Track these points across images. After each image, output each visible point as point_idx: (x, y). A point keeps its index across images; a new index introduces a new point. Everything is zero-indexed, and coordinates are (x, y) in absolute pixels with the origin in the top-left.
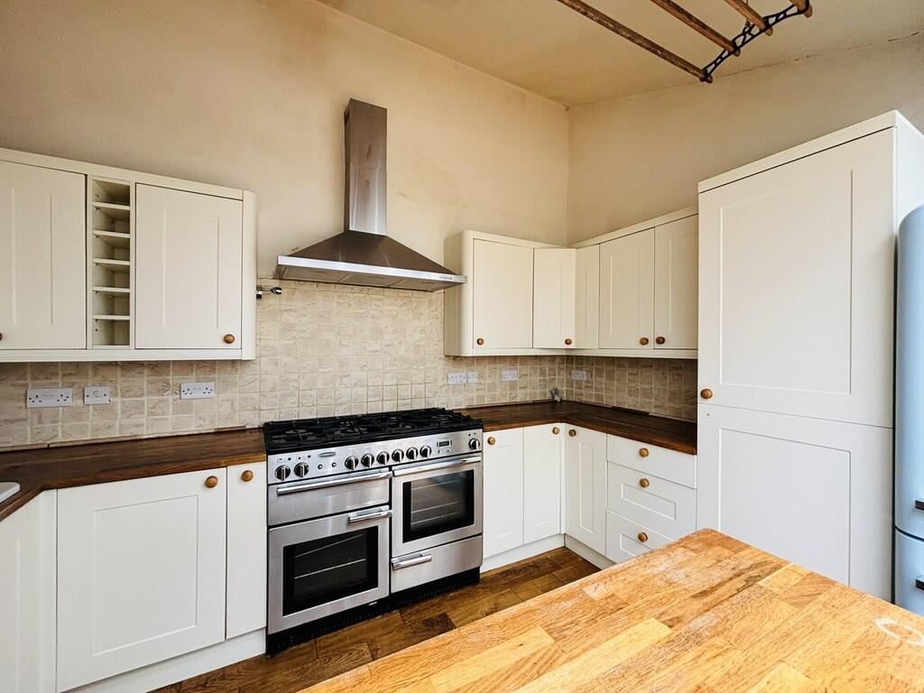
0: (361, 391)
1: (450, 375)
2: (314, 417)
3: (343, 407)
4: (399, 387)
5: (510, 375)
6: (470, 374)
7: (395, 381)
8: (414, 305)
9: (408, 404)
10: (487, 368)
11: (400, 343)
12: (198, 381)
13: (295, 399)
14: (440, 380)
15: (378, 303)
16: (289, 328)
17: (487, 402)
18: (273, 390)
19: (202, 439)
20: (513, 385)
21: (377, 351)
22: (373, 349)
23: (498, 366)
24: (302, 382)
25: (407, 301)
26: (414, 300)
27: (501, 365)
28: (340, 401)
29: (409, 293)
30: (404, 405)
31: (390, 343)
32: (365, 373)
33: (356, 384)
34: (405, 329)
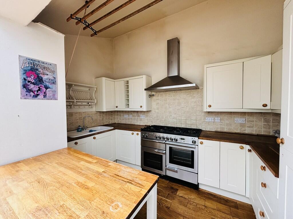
0: (175, 120)
1: (206, 118)
2: (163, 125)
3: (170, 124)
4: (187, 120)
5: (240, 120)
6: (216, 118)
7: (185, 119)
8: (192, 94)
9: (190, 126)
10: (226, 117)
11: (187, 107)
12: (143, 115)
13: (159, 121)
14: (202, 119)
15: (180, 95)
16: (158, 103)
17: (226, 130)
18: (155, 118)
19: (140, 126)
20: (242, 125)
21: (179, 109)
22: (178, 109)
23: (233, 116)
24: (161, 116)
25: (189, 93)
26: (192, 92)
27: (234, 116)
28: (169, 122)
29: (190, 91)
30: (188, 126)
31: (183, 107)
32: (176, 115)
33: (173, 118)
34: (188, 102)
